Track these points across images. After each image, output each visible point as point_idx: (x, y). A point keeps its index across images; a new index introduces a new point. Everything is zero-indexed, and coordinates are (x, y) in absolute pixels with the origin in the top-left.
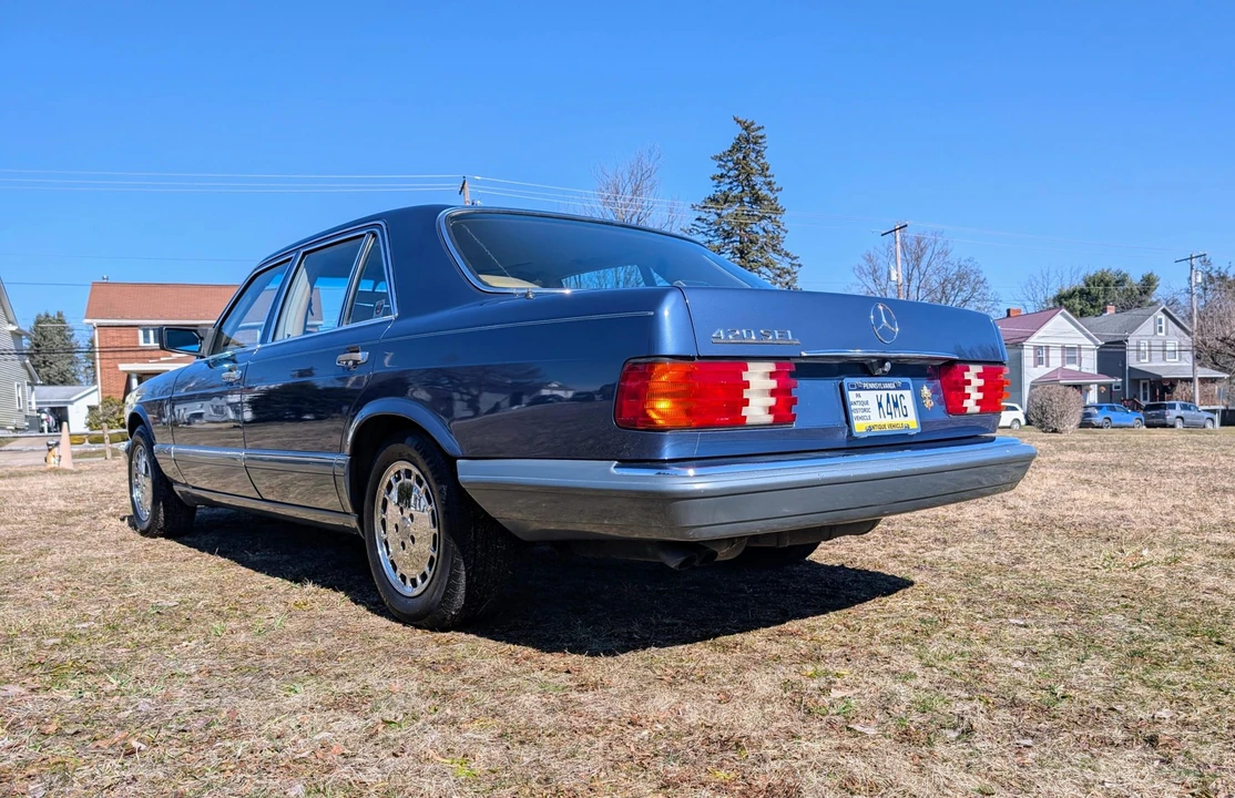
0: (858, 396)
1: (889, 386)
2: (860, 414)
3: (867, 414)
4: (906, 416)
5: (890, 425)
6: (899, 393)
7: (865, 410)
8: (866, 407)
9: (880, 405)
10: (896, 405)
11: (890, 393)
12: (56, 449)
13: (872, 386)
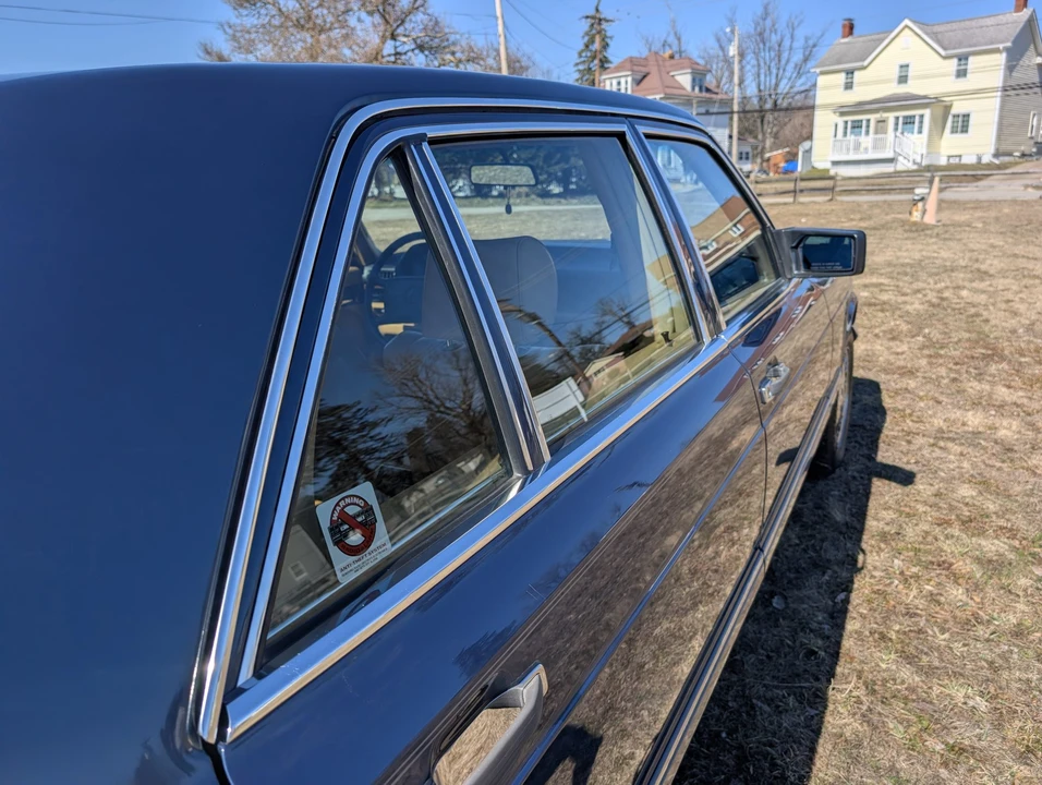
12: (920, 204)
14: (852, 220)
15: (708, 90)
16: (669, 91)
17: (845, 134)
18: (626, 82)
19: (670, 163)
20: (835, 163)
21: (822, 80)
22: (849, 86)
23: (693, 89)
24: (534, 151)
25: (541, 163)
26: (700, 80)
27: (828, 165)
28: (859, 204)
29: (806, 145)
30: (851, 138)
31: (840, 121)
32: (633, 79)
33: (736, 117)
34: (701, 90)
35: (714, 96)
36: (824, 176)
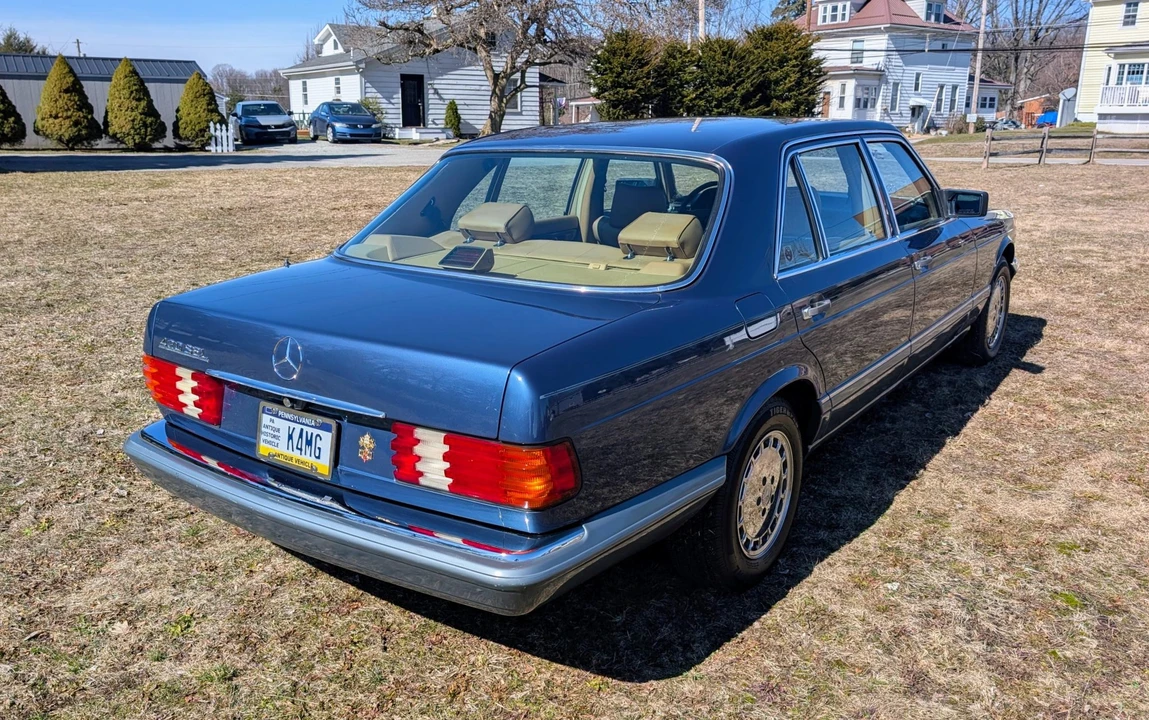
0: (271, 420)
1: (307, 421)
2: (269, 439)
3: (276, 441)
4: (318, 458)
5: (298, 461)
6: (316, 432)
7: (274, 436)
8: (276, 433)
9: (290, 437)
10: (309, 443)
11: (305, 428)
13: (287, 416)
14: (1100, 188)
15: (947, 20)
16: (897, 20)
17: (1120, 81)
18: (844, 7)
19: (893, 108)
20: (1103, 116)
21: (1095, 13)
22: (1130, 20)
23: (928, 17)
24: (730, 89)
25: (737, 105)
26: (939, 7)
27: (1094, 119)
28: (1118, 169)
29: (1069, 92)
30: (1127, 85)
31: (1115, 64)
32: (852, 4)
33: (980, 55)
34: (937, 19)
35: (955, 27)
36: (1086, 131)
